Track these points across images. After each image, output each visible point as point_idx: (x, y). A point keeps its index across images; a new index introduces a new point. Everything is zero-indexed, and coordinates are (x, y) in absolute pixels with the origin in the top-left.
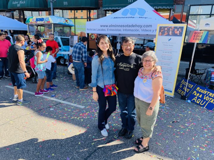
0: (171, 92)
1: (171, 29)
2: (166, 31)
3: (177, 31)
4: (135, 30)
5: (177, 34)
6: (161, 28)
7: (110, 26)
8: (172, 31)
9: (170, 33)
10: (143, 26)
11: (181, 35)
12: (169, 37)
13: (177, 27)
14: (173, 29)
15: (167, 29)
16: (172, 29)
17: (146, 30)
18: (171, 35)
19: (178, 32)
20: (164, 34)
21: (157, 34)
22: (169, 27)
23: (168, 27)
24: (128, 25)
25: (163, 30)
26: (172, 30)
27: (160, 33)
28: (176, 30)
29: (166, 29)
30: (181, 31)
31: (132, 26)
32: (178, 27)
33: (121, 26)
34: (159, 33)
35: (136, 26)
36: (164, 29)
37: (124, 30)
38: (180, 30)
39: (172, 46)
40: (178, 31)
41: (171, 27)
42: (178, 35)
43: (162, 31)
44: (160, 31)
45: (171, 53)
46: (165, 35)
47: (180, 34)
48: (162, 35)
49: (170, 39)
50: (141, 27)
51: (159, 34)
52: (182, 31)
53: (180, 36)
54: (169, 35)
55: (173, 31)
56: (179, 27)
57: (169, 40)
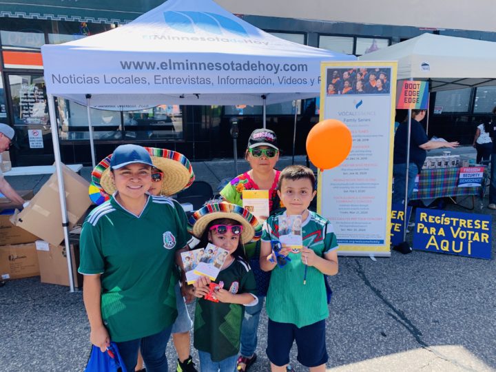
0: (382, 242)
1: (358, 75)
2: (347, 80)
3: (376, 79)
4: (260, 82)
5: (376, 88)
6: (330, 72)
7: (163, 66)
8: (362, 80)
9: (359, 85)
10: (281, 67)
11: (386, 89)
12: (357, 98)
13: (374, 69)
14: (364, 74)
15: (349, 74)
16: (361, 75)
17: (293, 81)
18: (361, 90)
19: (378, 83)
20: (341, 90)
21: (321, 92)
22: (355, 71)
23: (350, 69)
24: (232, 64)
25: (339, 79)
26: (363, 77)
27: (331, 87)
28: (372, 77)
29: (346, 75)
30: (385, 81)
31: (246, 67)
32: (377, 70)
33: (210, 67)
34: (328, 87)
35: (261, 66)
36: (341, 77)
37: (220, 81)
38: (382, 76)
39: (366, 120)
40: (379, 81)
41: (359, 70)
42: (380, 89)
43: (334, 81)
44: (329, 82)
45: (368, 140)
46: (344, 92)
47: (383, 87)
48: (336, 92)
49: (361, 103)
50: (277, 70)
51: (328, 91)
52: (389, 79)
53: (384, 92)
54: (354, 91)
55: (365, 81)
56: (380, 69)
57: (357, 106)
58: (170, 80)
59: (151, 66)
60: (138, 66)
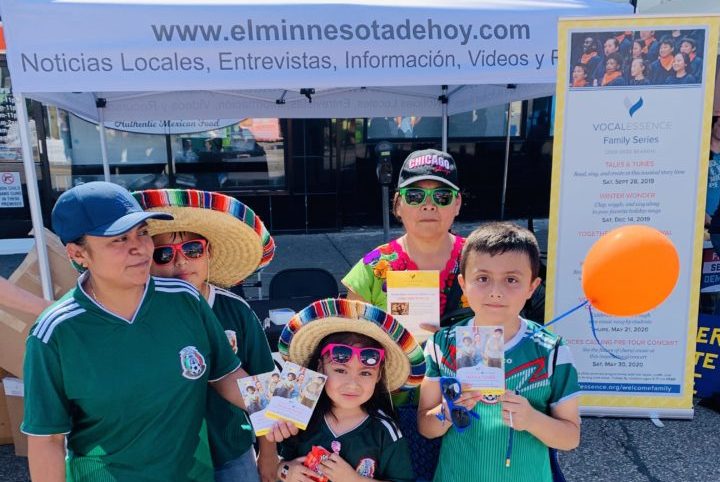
0: (676, 389)
1: (636, 46)
2: (612, 56)
3: (674, 54)
4: (432, 62)
5: (673, 72)
6: (577, 39)
7: (236, 34)
9: (637, 67)
10: (475, 31)
12: (633, 94)
13: (670, 32)
14: (647, 43)
15: (617, 43)
16: (642, 44)
17: (500, 60)
18: (640, 77)
19: (678, 62)
20: (600, 77)
21: (558, 81)
22: (629, 37)
23: (620, 34)
24: (375, 26)
25: (595, 54)
27: (579, 72)
28: (665, 49)
29: (610, 46)
30: (692, 57)
31: (403, 32)
32: (676, 35)
33: (328, 33)
34: (572, 72)
35: (435, 30)
37: (350, 61)
38: (686, 47)
39: (651, 140)
40: (679, 56)
41: (638, 34)
42: (679, 76)
45: (652, 181)
46: (604, 81)
48: (588, 82)
49: (640, 103)
50: (466, 37)
51: (571, 80)
53: (690, 82)
54: (627, 80)
55: (651, 57)
56: (682, 32)
57: (632, 111)
58: (250, 62)
59: (211, 34)
60: (187, 34)
